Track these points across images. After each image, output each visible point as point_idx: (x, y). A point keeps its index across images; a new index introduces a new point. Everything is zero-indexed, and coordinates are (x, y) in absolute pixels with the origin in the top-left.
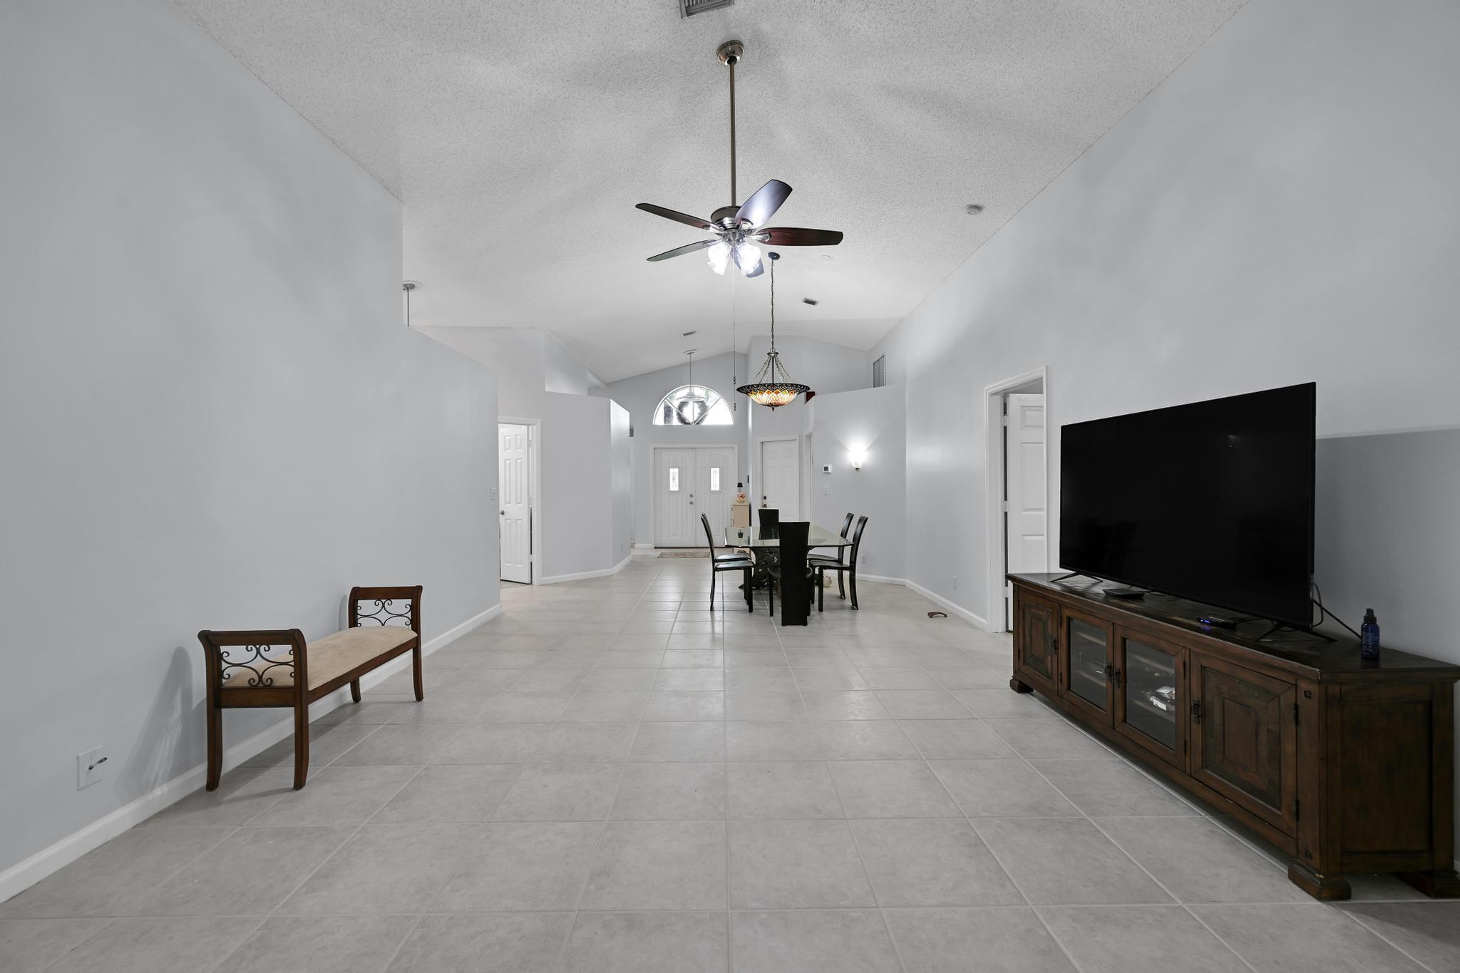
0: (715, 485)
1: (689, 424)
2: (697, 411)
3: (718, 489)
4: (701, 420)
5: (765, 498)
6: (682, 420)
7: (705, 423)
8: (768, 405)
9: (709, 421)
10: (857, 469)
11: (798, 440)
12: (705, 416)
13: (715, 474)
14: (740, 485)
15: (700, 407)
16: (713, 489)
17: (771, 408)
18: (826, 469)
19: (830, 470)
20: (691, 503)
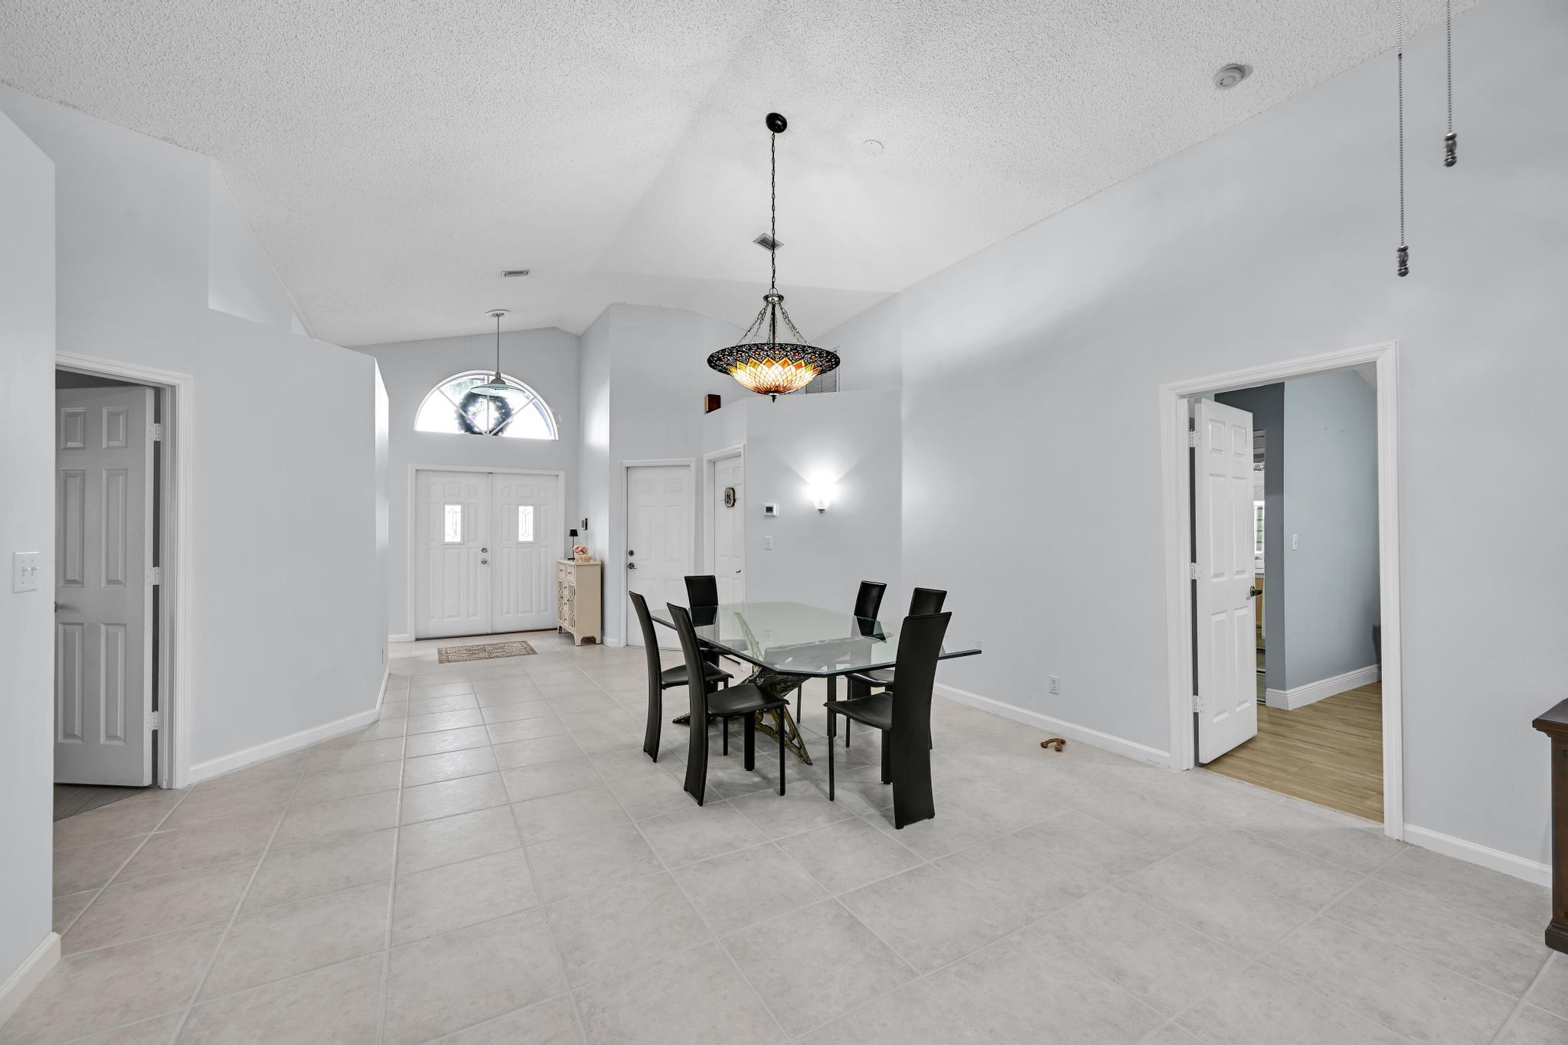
0: (526, 532)
1: (481, 433)
2: (495, 414)
3: (530, 539)
4: (501, 430)
5: (631, 553)
6: (469, 428)
7: (508, 433)
8: (767, 391)
9: (511, 432)
10: (821, 511)
11: (693, 465)
12: (508, 424)
13: (526, 516)
14: (574, 533)
15: (499, 408)
16: (521, 539)
17: (769, 397)
18: (769, 509)
19: (775, 512)
20: (484, 562)
